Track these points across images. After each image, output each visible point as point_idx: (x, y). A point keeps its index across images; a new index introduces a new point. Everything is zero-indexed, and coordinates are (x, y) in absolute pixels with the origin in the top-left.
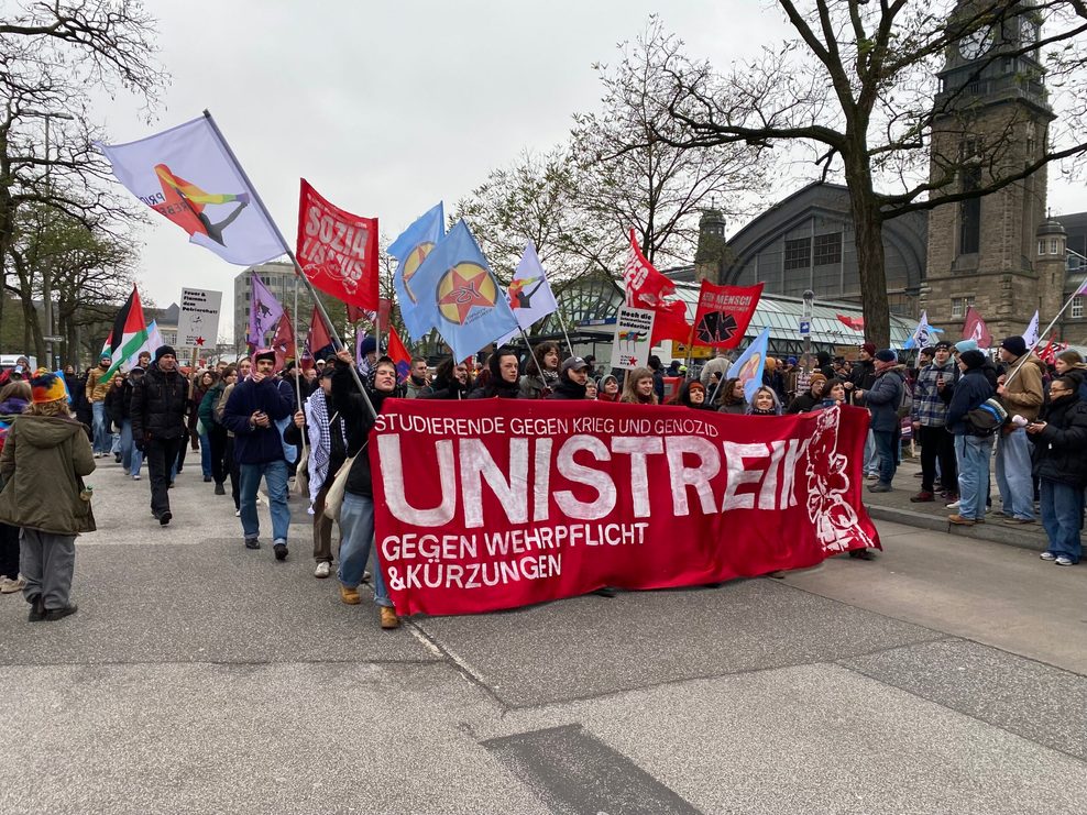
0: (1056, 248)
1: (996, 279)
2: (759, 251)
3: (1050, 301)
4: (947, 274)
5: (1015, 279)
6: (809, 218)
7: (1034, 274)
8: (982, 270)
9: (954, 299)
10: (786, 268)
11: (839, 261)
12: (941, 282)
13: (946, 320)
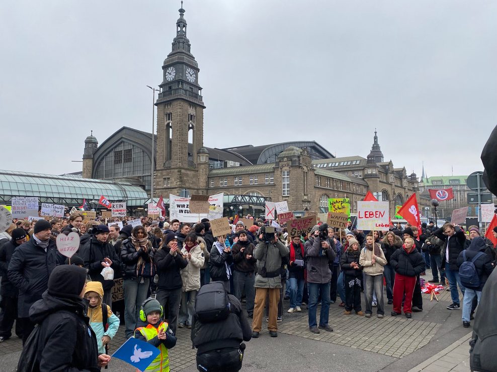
0: (203, 159)
1: (176, 170)
2: (106, 155)
3: (202, 180)
4: (162, 168)
5: (183, 171)
6: (121, 142)
7: (196, 169)
8: (172, 167)
9: (165, 179)
10: (115, 163)
11: (131, 161)
12: (160, 171)
13: (162, 187)
